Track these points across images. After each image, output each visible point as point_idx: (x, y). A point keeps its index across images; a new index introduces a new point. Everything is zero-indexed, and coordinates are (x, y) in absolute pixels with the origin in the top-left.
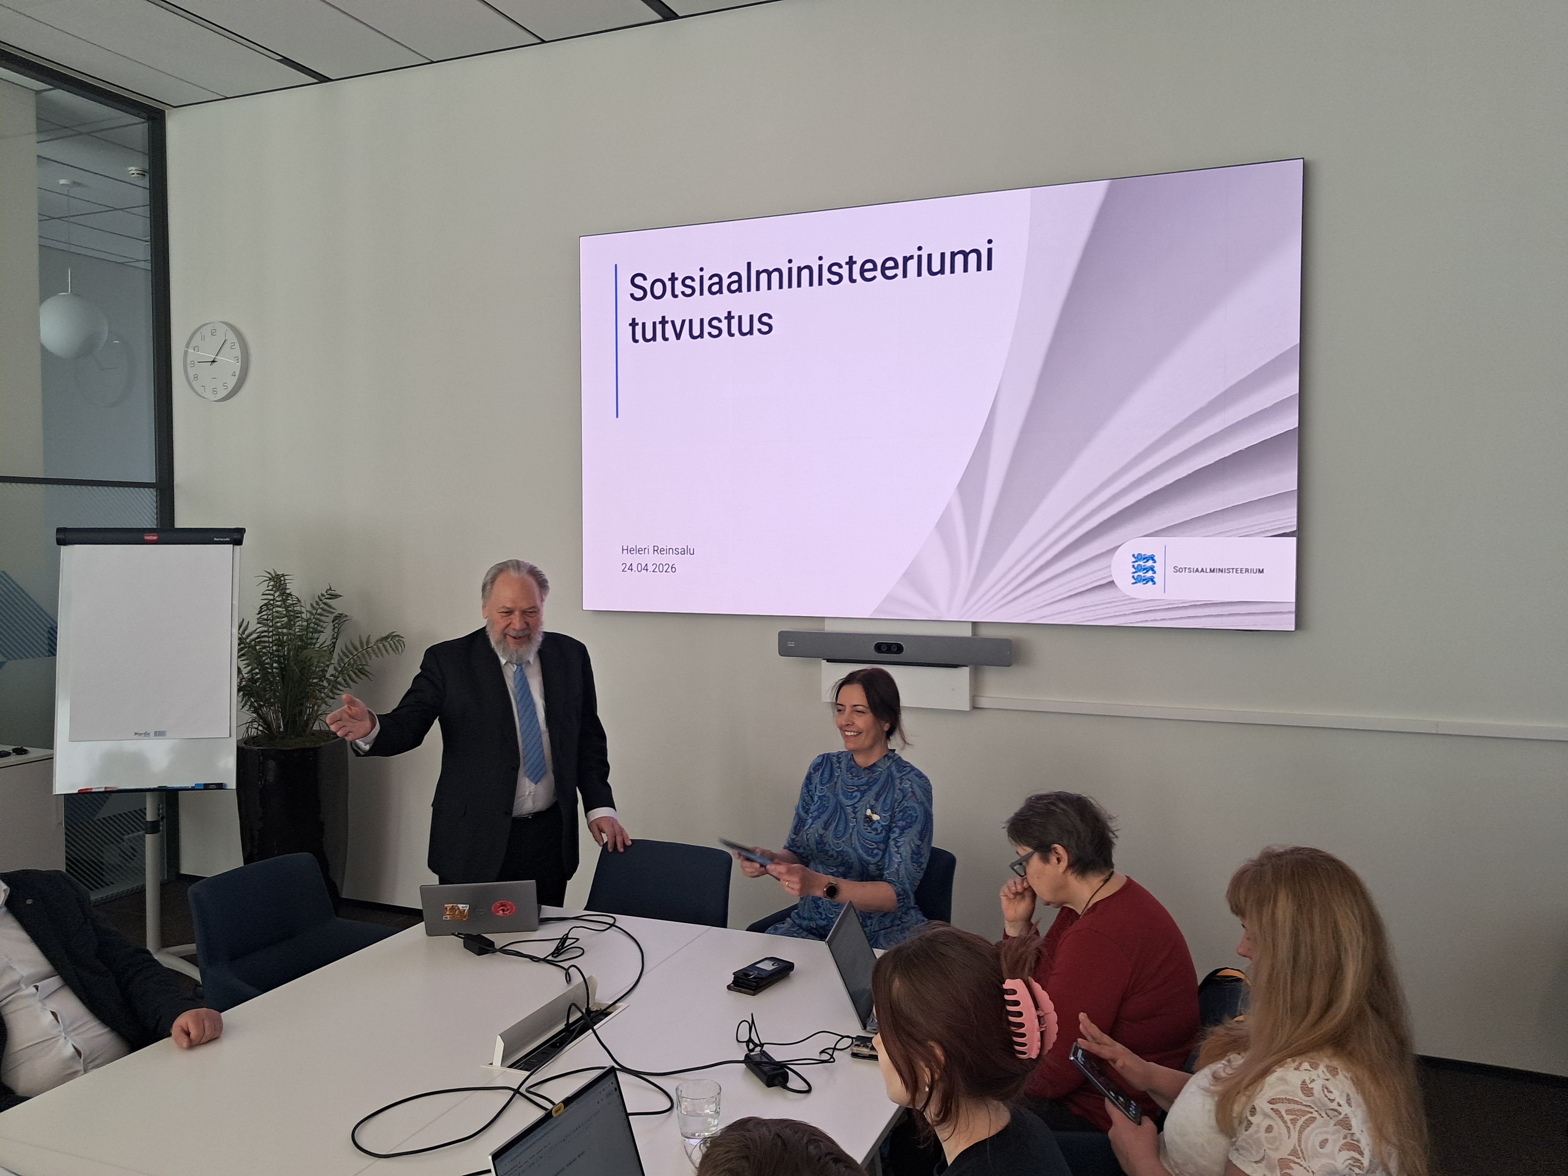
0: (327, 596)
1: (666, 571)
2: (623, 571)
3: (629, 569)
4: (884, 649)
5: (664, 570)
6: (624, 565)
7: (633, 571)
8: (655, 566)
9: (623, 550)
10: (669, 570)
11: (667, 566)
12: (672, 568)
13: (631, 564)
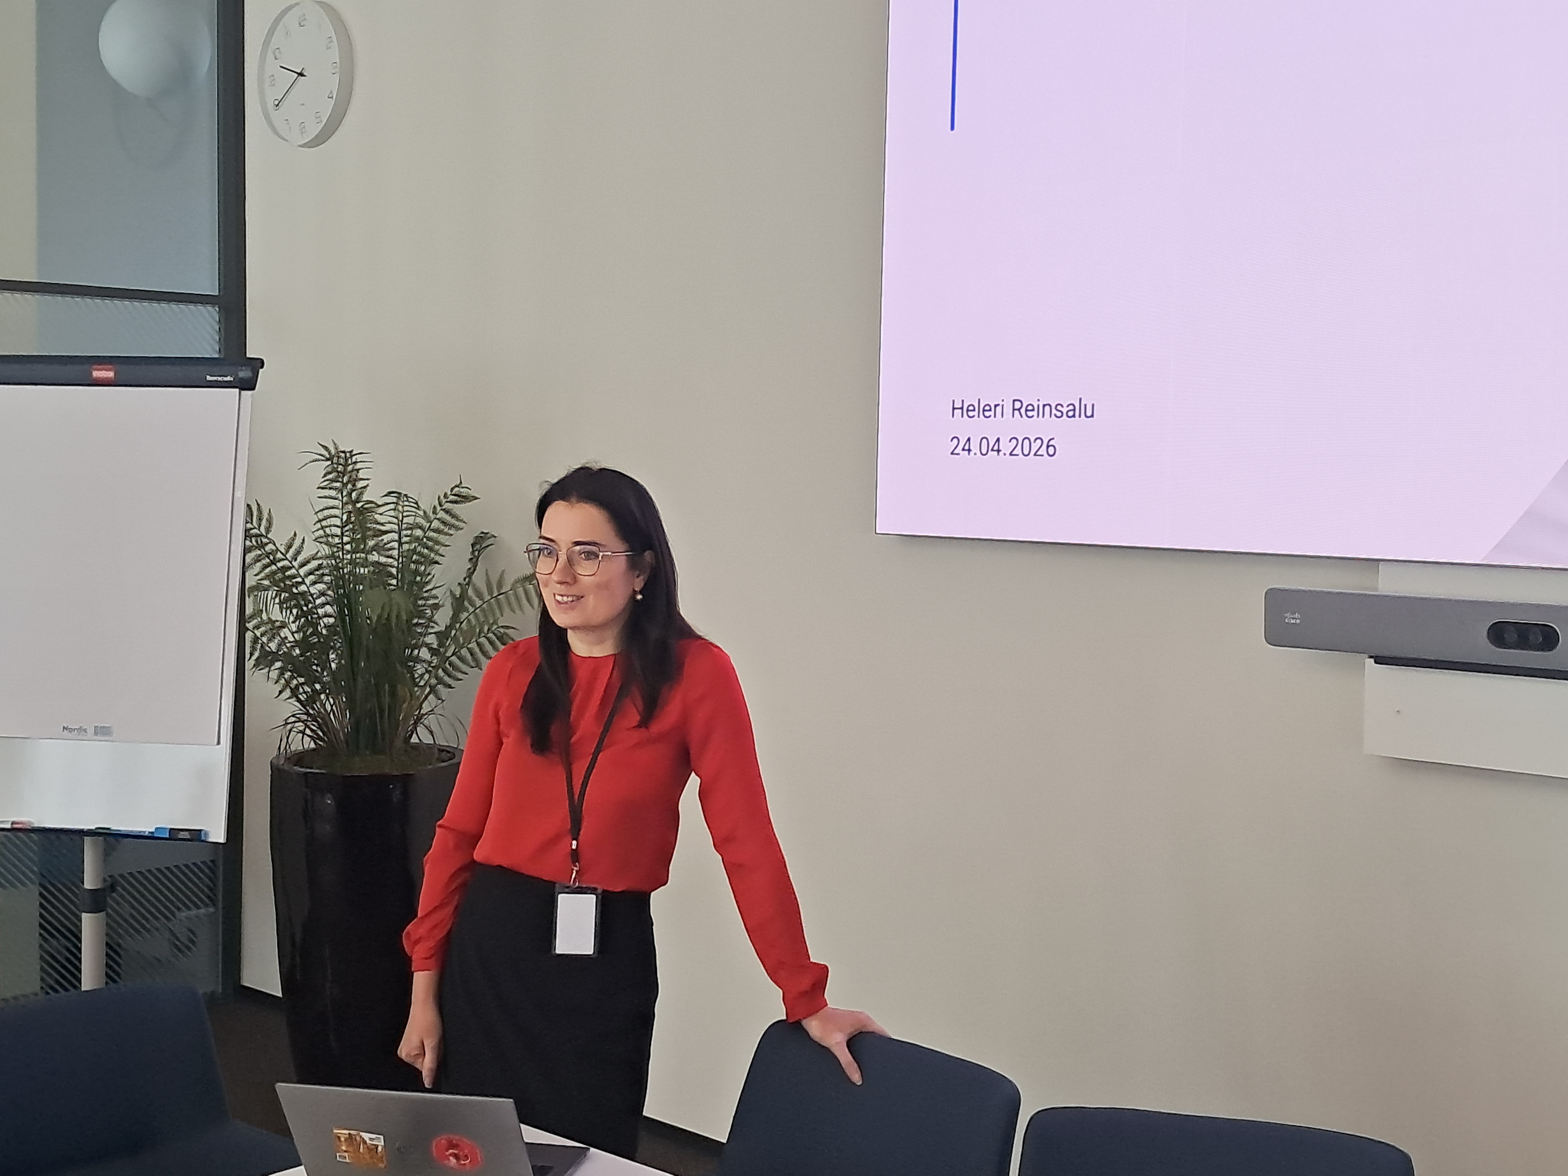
0: (452, 498)
1: (1035, 455)
2: (952, 453)
3: (963, 449)
4: (1511, 636)
5: (1033, 452)
6: (955, 440)
7: (972, 453)
8: (1014, 441)
9: (954, 409)
10: (1043, 451)
11: (1039, 441)
12: (1048, 446)
13: (969, 440)
